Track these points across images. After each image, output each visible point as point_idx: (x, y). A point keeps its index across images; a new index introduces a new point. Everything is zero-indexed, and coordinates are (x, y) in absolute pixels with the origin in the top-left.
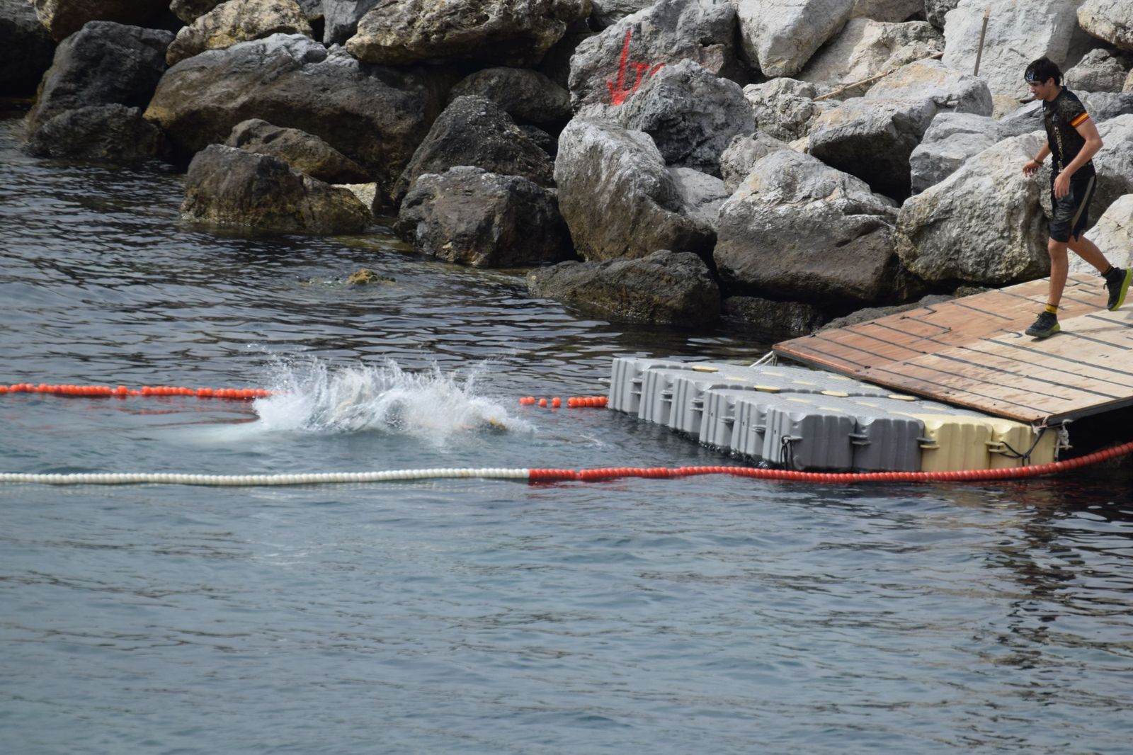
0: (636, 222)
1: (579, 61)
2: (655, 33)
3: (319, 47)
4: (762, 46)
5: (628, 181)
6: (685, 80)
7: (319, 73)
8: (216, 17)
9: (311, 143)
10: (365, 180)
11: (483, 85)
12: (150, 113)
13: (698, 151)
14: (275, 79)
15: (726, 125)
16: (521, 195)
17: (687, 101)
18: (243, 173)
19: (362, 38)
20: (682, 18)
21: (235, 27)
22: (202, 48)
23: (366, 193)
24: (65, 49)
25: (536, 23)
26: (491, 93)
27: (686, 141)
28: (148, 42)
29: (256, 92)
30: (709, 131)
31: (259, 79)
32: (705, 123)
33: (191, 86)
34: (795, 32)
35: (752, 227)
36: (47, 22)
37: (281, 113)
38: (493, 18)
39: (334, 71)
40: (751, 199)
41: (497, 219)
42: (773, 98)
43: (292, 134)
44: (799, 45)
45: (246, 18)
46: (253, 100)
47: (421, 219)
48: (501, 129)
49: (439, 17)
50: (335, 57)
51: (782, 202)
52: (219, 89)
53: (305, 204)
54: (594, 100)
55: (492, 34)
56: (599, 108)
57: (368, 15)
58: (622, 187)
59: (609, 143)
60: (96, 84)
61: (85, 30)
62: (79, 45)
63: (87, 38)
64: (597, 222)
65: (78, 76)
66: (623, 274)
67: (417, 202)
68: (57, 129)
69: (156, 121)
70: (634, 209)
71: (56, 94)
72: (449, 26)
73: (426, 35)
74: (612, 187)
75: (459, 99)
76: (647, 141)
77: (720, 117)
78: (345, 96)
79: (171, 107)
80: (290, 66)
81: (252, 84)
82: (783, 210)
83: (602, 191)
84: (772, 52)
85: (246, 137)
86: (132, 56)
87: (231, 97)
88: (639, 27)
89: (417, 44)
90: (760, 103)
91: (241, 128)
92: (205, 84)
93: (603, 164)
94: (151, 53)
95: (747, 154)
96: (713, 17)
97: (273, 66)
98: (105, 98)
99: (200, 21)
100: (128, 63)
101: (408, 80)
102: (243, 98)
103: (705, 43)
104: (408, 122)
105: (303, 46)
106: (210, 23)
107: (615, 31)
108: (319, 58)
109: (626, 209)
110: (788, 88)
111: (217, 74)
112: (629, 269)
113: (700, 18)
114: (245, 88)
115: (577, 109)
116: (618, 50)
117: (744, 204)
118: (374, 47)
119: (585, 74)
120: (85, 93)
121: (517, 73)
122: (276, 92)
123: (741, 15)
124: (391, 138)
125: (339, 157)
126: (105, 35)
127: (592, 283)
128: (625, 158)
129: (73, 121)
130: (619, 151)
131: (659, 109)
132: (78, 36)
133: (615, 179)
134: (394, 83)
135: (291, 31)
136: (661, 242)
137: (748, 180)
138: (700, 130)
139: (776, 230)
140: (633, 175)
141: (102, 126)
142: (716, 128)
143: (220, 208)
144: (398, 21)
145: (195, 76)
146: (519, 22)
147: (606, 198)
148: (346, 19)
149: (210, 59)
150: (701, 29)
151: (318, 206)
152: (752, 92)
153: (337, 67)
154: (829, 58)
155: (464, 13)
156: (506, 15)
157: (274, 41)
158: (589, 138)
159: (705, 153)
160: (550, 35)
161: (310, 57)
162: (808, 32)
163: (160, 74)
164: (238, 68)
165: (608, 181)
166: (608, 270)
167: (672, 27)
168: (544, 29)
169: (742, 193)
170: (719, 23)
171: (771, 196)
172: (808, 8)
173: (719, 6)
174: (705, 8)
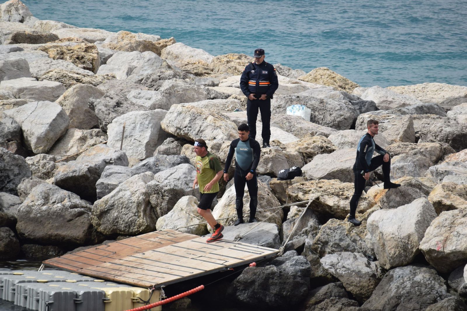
4: (33, 141)
6: (1, 156)
13: (8, 185)
15: (19, 174)
17: (2, 165)
27: (3, 181)
30: (12, 177)
32: (10, 173)
34: (46, 135)
35: (32, 215)
40: (31, 204)
42: (38, 162)
44: (48, 140)
51: (44, 205)
77: (16, 171)
82: (44, 208)
84: (37, 143)
90: (33, 164)
95: (29, 186)
96: (12, 130)
103: (9, 141)
110: (44, 158)
113: (6, 130)
117: (28, 206)
123: (23, 129)
137: (29, 196)
138: (8, 176)
139: (42, 216)
142: (15, 176)
150: (7, 135)
152: (29, 160)
154: (61, 145)
159: (11, 186)
162: (51, 135)
169: (27, 202)
170: (14, 132)
171: (39, 202)
172: (51, 125)
173: (14, 125)
174: (8, 126)
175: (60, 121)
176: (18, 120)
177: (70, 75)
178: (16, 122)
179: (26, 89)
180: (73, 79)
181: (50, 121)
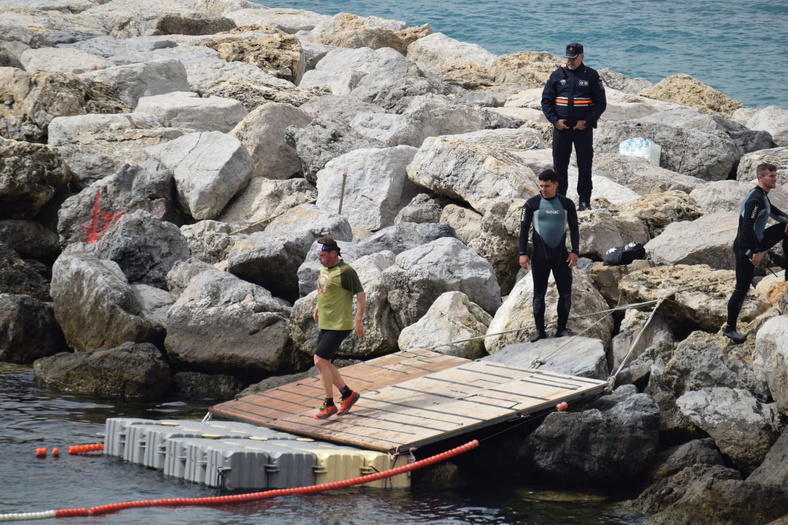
0: (109, 323)
1: (64, 213)
2: (117, 192)
4: (192, 199)
5: (102, 295)
6: (139, 224)
13: (151, 273)
15: (169, 254)
16: (27, 307)
17: (141, 238)
20: (135, 182)
25: (33, 188)
26: (3, 238)
27: (142, 266)
30: (157, 259)
32: (154, 253)
34: (214, 188)
35: (191, 324)
38: (2, 186)
40: (189, 304)
41: (11, 325)
42: (201, 234)
44: (217, 197)
48: (11, 262)
51: (210, 305)
54: (76, 240)
55: (2, 197)
56: (80, 245)
58: (99, 299)
59: (88, 269)
64: (82, 324)
66: (102, 360)
70: (107, 314)
74: (91, 300)
76: (115, 266)
77: (165, 249)
82: (211, 311)
83: (85, 303)
84: (199, 203)
88: (105, 188)
90: (192, 238)
93: (85, 284)
95: (185, 274)
96: (157, 180)
103: (152, 198)
107: (89, 192)
109: (102, 314)
110: (211, 227)
112: (106, 356)
113: (148, 181)
115: (65, 247)
116: (92, 204)
117: (184, 308)
119: (69, 222)
121: (21, 223)
123: (177, 178)
127: (80, 367)
128: (100, 279)
130: (96, 274)
131: (122, 244)
133: (94, 294)
136: (127, 337)
137: (186, 291)
138: (151, 258)
139: (207, 325)
140: (106, 291)
142: (163, 256)
146: (21, 188)
147: (88, 307)
150: (149, 188)
152: (186, 231)
154: (239, 205)
156: (11, 183)
158: (74, 266)
159: (155, 273)
160: (43, 196)
162: (223, 188)
165: (88, 296)
166: (91, 357)
167: (129, 187)
168: (39, 192)
169: (183, 300)
170: (162, 183)
171: (203, 301)
172: (223, 172)
173: (161, 172)
174: (151, 174)
175: (238, 165)
176: (167, 163)
177: (255, 87)
178: (164, 167)
179: (181, 110)
180: (260, 94)
181: (221, 164)
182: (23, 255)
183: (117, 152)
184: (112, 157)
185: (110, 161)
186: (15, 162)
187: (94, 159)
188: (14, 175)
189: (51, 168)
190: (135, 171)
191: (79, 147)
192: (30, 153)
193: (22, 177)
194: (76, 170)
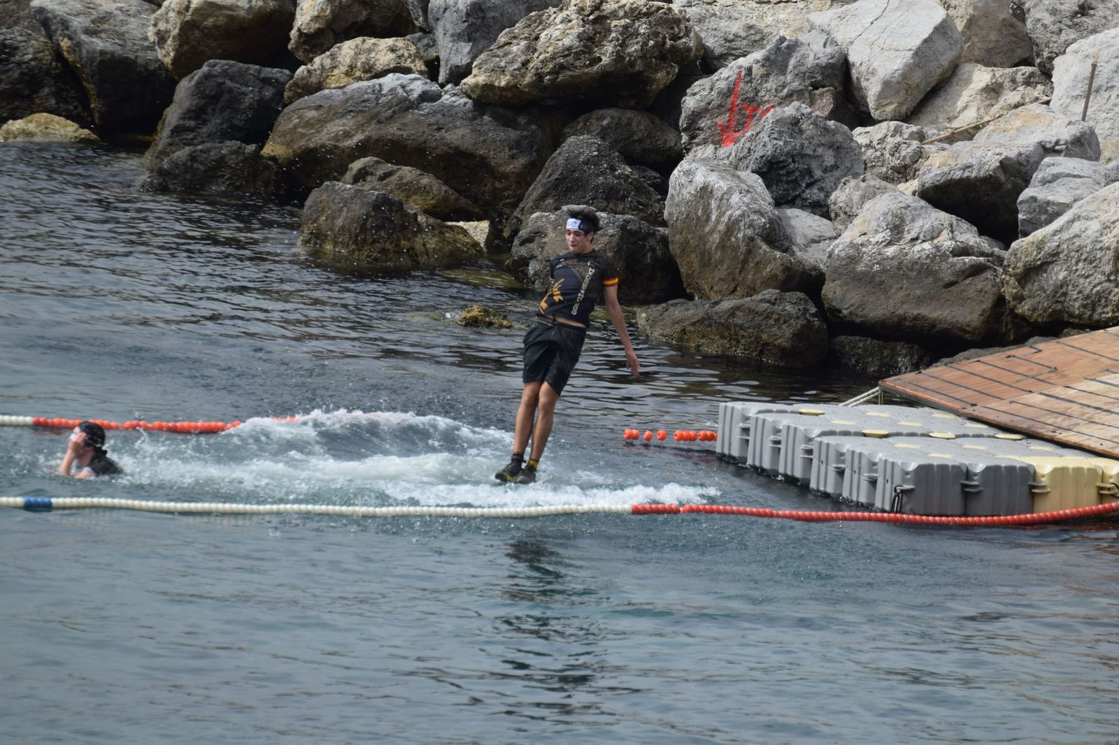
0: (745, 262)
1: (690, 103)
2: (766, 76)
3: (435, 87)
4: (872, 90)
5: (737, 221)
6: (795, 123)
7: (435, 113)
8: (333, 57)
9: (425, 180)
10: (480, 219)
11: (595, 126)
12: (268, 150)
13: (808, 193)
14: (390, 118)
15: (835, 167)
16: (631, 233)
17: (797, 143)
18: (358, 209)
19: (476, 78)
20: (792, 62)
21: (352, 67)
22: (319, 87)
23: (479, 230)
24: (185, 87)
25: (648, 65)
26: (603, 134)
27: (796, 183)
28: (266, 81)
29: (372, 131)
30: (818, 173)
31: (375, 118)
32: (814, 165)
33: (308, 124)
34: (904, 76)
35: (860, 268)
36: (168, 61)
37: (396, 151)
38: (605, 60)
39: (449, 111)
40: (859, 240)
42: (882, 141)
43: (407, 173)
44: (908, 89)
45: (363, 58)
46: (368, 139)
47: (533, 257)
48: (613, 169)
49: (553, 58)
50: (451, 97)
51: (890, 243)
52: (336, 127)
53: (419, 240)
54: (705, 142)
55: (605, 75)
56: (711, 148)
57: (482, 56)
58: (732, 227)
59: (719, 183)
60: (215, 122)
61: (205, 69)
62: (199, 83)
63: (207, 77)
64: (706, 262)
65: (197, 114)
66: (733, 312)
67: (529, 240)
68: (177, 166)
69: (274, 159)
70: (743, 249)
71: (177, 131)
72: (562, 67)
73: (540, 76)
74: (721, 227)
75: (572, 139)
76: (757, 182)
77: (829, 159)
78: (459, 135)
79: (288, 144)
80: (405, 105)
81: (369, 122)
82: (890, 251)
83: (712, 231)
84: (881, 96)
85: (361, 176)
86: (250, 95)
87: (347, 135)
88: (750, 70)
89: (531, 85)
90: (869, 146)
91: (357, 165)
92: (322, 122)
93: (713, 204)
94: (268, 93)
95: (856, 196)
96: (824, 61)
97: (389, 105)
98: (224, 135)
99: (317, 60)
100: (247, 101)
101: (522, 120)
102: (359, 137)
103: (816, 86)
104: (521, 161)
105: (418, 86)
106: (328, 62)
107: (726, 74)
108: (434, 97)
109: (735, 249)
110: (897, 131)
111: (334, 113)
112: (738, 308)
113: (810, 61)
114: (360, 127)
115: (688, 150)
116: (729, 92)
117: (852, 245)
118: (488, 87)
119: (696, 116)
120: (204, 130)
121: (629, 114)
122: (392, 130)
123: (851, 59)
124: (505, 176)
125: (453, 196)
126: (225, 73)
127: (701, 321)
128: (735, 198)
129: (193, 158)
130: (729, 192)
131: (769, 150)
132: (198, 74)
133: (725, 219)
134: (508, 123)
135: (407, 71)
136: (770, 282)
137: (856, 221)
138: (809, 172)
139: (884, 271)
140: (743, 215)
141: (221, 162)
142: (825, 170)
143: (335, 244)
144: (512, 62)
145: (312, 114)
146: (632, 64)
147: (716, 238)
148: (461, 59)
149: (327, 98)
150: (812, 72)
151: (432, 243)
152: (861, 135)
153: (452, 106)
154: (938, 102)
155: (578, 55)
156: (619, 57)
157: (390, 81)
158: (699, 179)
159: (814, 194)
160: (662, 77)
161: (426, 97)
162: (917, 77)
163: (279, 112)
164: (354, 107)
165: (718, 221)
166: (717, 308)
167: (783, 70)
168: (656, 71)
169: (851, 234)
170: (829, 66)
171: (879, 237)
172: (918, 53)
173: (829, 50)
174: (815, 52)
175: (941, 44)
176: (839, 37)
178: (834, 43)
181: (916, 42)
182: (630, 160)
183: (769, 19)
184: (761, 25)
185: (759, 31)
186: (626, 27)
187: (735, 28)
188: (623, 45)
189: (675, 38)
190: (794, 47)
191: (716, 9)
192: (648, 14)
193: (633, 48)
194: (710, 42)
